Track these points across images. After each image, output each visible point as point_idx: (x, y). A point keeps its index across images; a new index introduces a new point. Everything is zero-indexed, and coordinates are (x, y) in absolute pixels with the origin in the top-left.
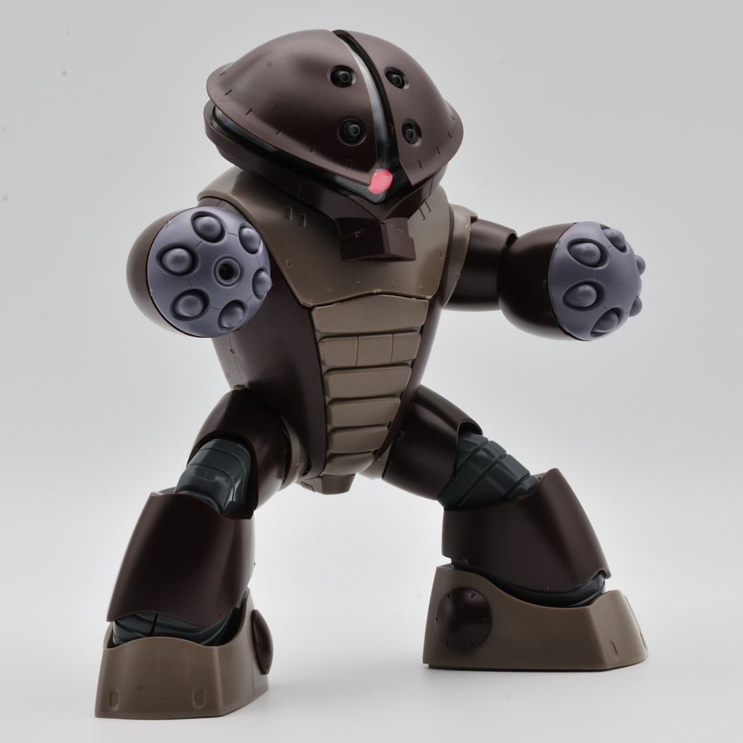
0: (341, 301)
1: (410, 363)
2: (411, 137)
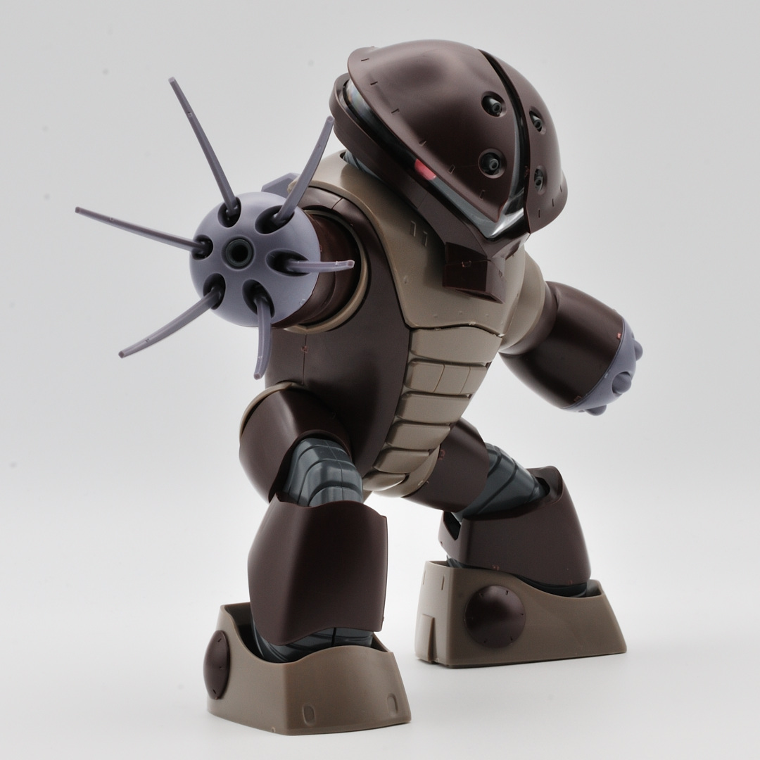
0: (443, 328)
1: (468, 396)
2: (538, 184)
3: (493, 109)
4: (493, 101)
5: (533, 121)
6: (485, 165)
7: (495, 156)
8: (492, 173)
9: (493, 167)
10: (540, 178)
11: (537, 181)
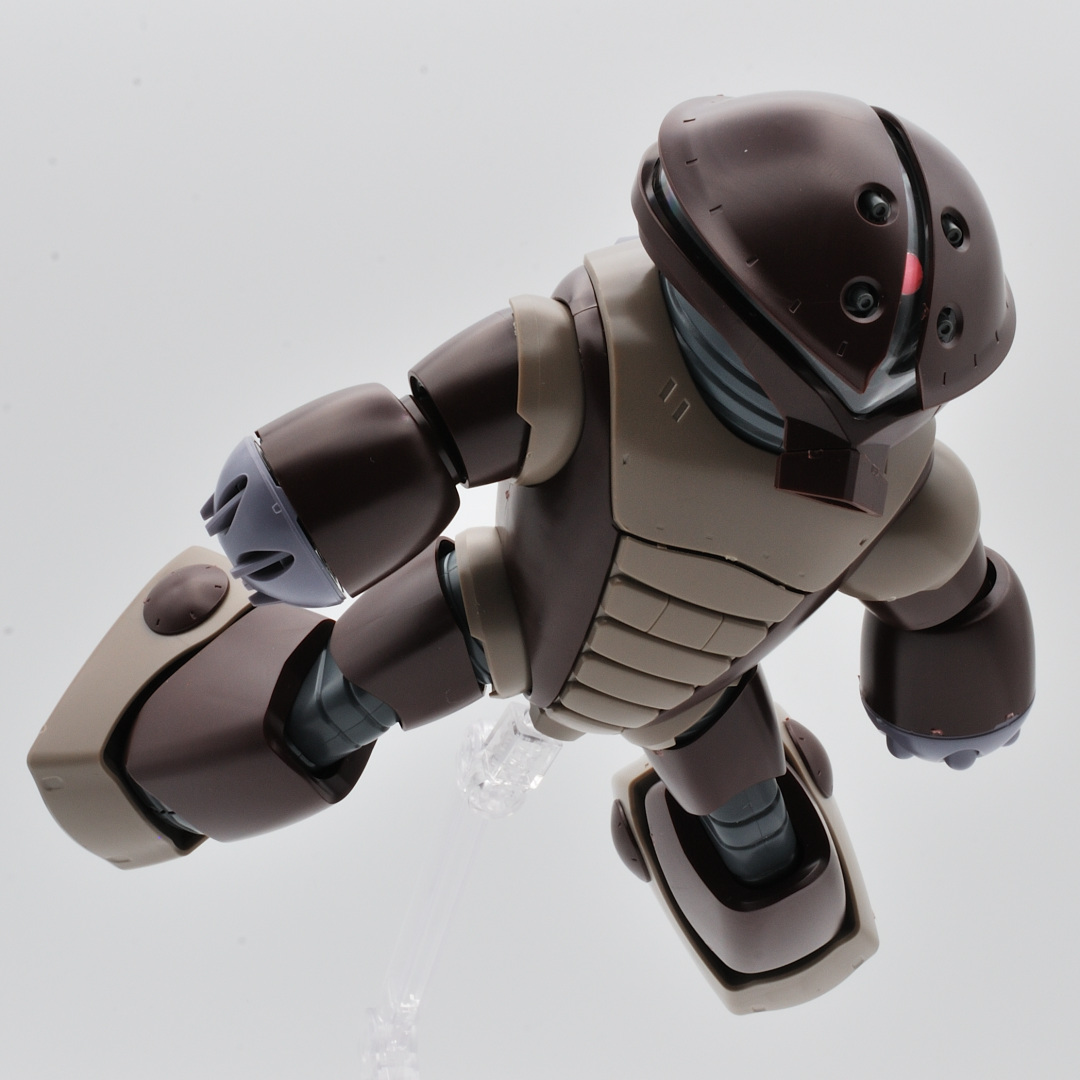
1: (732, 658)
2: (946, 331)
3: (875, 212)
4: (878, 200)
5: (946, 230)
6: (850, 301)
7: (870, 289)
8: (864, 315)
9: (863, 306)
10: (950, 322)
11: (942, 327)
